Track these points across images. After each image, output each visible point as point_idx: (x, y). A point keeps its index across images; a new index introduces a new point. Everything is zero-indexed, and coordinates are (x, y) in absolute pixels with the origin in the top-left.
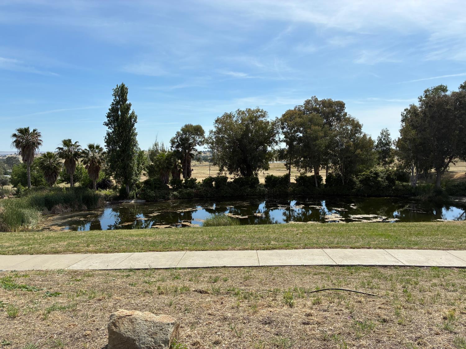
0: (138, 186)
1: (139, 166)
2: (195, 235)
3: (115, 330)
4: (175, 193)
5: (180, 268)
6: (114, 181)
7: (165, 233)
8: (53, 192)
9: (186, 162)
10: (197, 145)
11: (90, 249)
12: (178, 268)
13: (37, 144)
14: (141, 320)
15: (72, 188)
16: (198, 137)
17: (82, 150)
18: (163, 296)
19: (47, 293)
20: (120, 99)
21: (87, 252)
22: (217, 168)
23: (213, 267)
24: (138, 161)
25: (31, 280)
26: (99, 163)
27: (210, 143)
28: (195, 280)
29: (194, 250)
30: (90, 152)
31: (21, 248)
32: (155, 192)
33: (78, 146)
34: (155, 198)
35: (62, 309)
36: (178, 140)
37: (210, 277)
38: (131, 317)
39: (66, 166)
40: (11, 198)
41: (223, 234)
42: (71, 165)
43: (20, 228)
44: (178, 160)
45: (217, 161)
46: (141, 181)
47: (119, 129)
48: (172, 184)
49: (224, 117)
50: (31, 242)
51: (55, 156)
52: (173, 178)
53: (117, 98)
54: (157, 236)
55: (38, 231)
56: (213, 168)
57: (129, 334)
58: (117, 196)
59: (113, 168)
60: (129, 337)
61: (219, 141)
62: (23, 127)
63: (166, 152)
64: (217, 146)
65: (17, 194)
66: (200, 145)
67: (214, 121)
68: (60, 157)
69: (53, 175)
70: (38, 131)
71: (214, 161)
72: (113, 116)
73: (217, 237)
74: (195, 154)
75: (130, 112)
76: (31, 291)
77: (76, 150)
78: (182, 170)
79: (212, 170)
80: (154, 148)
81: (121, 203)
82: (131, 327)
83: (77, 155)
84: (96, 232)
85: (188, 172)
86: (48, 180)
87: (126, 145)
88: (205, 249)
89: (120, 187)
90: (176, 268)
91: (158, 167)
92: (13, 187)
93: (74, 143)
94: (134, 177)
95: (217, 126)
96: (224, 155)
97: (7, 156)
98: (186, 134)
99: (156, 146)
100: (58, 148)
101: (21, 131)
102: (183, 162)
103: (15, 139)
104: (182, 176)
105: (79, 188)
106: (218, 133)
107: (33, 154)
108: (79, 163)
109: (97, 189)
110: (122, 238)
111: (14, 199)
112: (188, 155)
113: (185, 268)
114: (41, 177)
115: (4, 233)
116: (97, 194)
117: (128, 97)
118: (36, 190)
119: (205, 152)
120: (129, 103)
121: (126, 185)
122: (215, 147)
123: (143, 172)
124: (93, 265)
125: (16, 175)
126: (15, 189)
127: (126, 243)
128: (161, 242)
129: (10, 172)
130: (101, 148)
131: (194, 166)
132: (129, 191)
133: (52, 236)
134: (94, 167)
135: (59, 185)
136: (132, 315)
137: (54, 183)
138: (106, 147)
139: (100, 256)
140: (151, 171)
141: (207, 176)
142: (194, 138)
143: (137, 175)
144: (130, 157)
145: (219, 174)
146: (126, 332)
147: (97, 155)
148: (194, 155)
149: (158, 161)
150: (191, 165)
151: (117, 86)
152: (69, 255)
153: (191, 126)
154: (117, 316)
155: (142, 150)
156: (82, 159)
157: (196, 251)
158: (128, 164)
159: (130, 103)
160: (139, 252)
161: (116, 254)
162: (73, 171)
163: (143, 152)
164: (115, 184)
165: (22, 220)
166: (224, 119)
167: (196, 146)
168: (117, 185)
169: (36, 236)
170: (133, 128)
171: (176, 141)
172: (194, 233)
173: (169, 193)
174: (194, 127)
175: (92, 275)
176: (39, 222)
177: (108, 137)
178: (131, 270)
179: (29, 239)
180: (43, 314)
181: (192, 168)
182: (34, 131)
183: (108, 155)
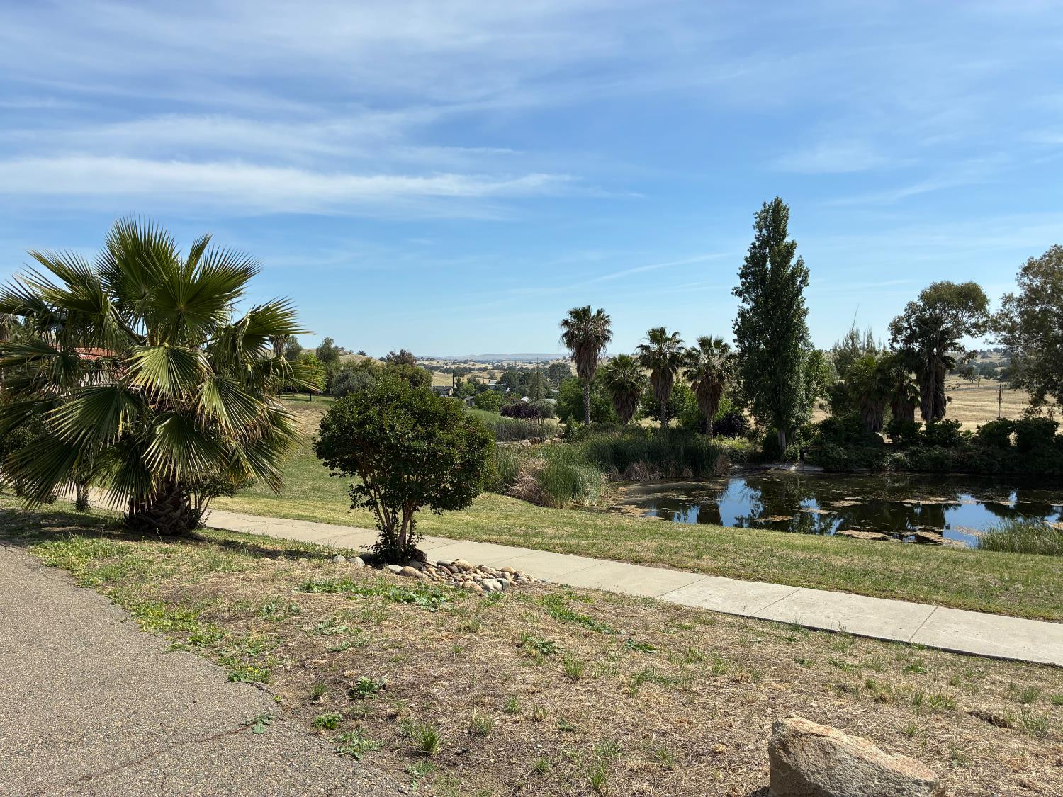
0: (806, 434)
1: (809, 387)
2: (958, 567)
3: (785, 761)
4: (898, 455)
5: (922, 647)
6: (752, 420)
7: (876, 552)
8: (628, 437)
9: (932, 380)
10: (963, 334)
11: (704, 563)
12: (916, 645)
13: (603, 338)
14: (848, 753)
15: (665, 429)
16: (967, 315)
17: (686, 350)
18: (888, 707)
19: (629, 642)
20: (769, 234)
21: (696, 569)
22: (1025, 395)
23: (1018, 660)
24: (808, 375)
25: (596, 609)
26: (720, 377)
27: (1004, 328)
28: (967, 685)
29: (957, 606)
30: (703, 356)
31: (574, 541)
32: (846, 449)
33: (678, 342)
34: (846, 465)
35: (663, 682)
36: (910, 324)
37: (1012, 686)
38: (824, 740)
39: (654, 384)
40: (555, 442)
41: (1043, 578)
42: (663, 383)
43: (571, 502)
44: (910, 372)
45: (1024, 376)
46: (813, 421)
47: (766, 301)
48: (892, 432)
49: (1051, 257)
50: (590, 531)
51: (634, 362)
52: (895, 417)
53: (764, 232)
54: (856, 557)
55: (601, 512)
56: (1010, 395)
57: (818, 779)
58: (758, 453)
59: (749, 390)
60: (820, 787)
61: (1033, 324)
62: (580, 305)
63: (877, 353)
64: (1026, 336)
65: (567, 435)
66: (972, 336)
67: (1020, 271)
68: (643, 365)
69: (630, 403)
70: (606, 313)
71: (1013, 376)
72: (752, 273)
73: (1025, 582)
74: (957, 359)
75: (793, 262)
76: (599, 631)
77: (675, 351)
78: (920, 399)
79: (1006, 402)
80: (847, 343)
81: (767, 469)
82: (822, 764)
83: (676, 360)
84: (710, 529)
85: (936, 405)
86: (619, 411)
87: (781, 338)
88: (991, 610)
89: (764, 434)
90: (909, 644)
91: (856, 388)
92: (559, 422)
93: (670, 336)
94: (797, 411)
95: (1028, 282)
96: (1046, 360)
97: (551, 363)
98: (934, 308)
99: (852, 338)
100: (639, 347)
101: (576, 314)
102: (922, 377)
103: (565, 330)
104: (918, 415)
105: (678, 430)
106: (1032, 302)
107: (595, 359)
108: (680, 377)
109: (715, 435)
110: (772, 550)
111: (563, 447)
112: (938, 362)
113: (936, 649)
114: (608, 404)
115: (545, 509)
116: (714, 447)
117: (790, 228)
118: (598, 430)
119: (985, 352)
120: (790, 241)
121: (779, 429)
122: (1019, 338)
123: (819, 400)
124: (711, 600)
125: (565, 401)
126: (564, 425)
127: (779, 563)
128: (866, 573)
129: (555, 394)
130: (726, 345)
131: (954, 388)
132: (784, 444)
133: (628, 526)
134: (708, 386)
135: (639, 422)
136: (824, 736)
137: (631, 417)
138: (737, 344)
139: (724, 583)
140: (838, 399)
141: (993, 418)
142: (955, 317)
143: (803, 407)
144: (788, 365)
145: (1029, 412)
146: (813, 773)
147: (717, 362)
148: (954, 361)
149: (855, 375)
150: (946, 386)
151: (764, 205)
152: (661, 570)
153: (949, 286)
154: (790, 730)
155: (817, 348)
156: (685, 369)
157: (965, 609)
158: (785, 382)
159: (793, 242)
160: (814, 588)
161: (760, 583)
162: (667, 394)
163: (820, 352)
164: (753, 427)
165: (573, 488)
166: (1049, 262)
167: (961, 337)
168: (757, 429)
169: (599, 521)
170: (799, 298)
171: (906, 325)
172: (954, 563)
173: (884, 455)
174: (957, 288)
175: (711, 621)
176: (602, 493)
177: (742, 320)
178: (795, 627)
179: (588, 527)
180: (629, 685)
181: (947, 394)
182: (599, 312)
183: (740, 361)
